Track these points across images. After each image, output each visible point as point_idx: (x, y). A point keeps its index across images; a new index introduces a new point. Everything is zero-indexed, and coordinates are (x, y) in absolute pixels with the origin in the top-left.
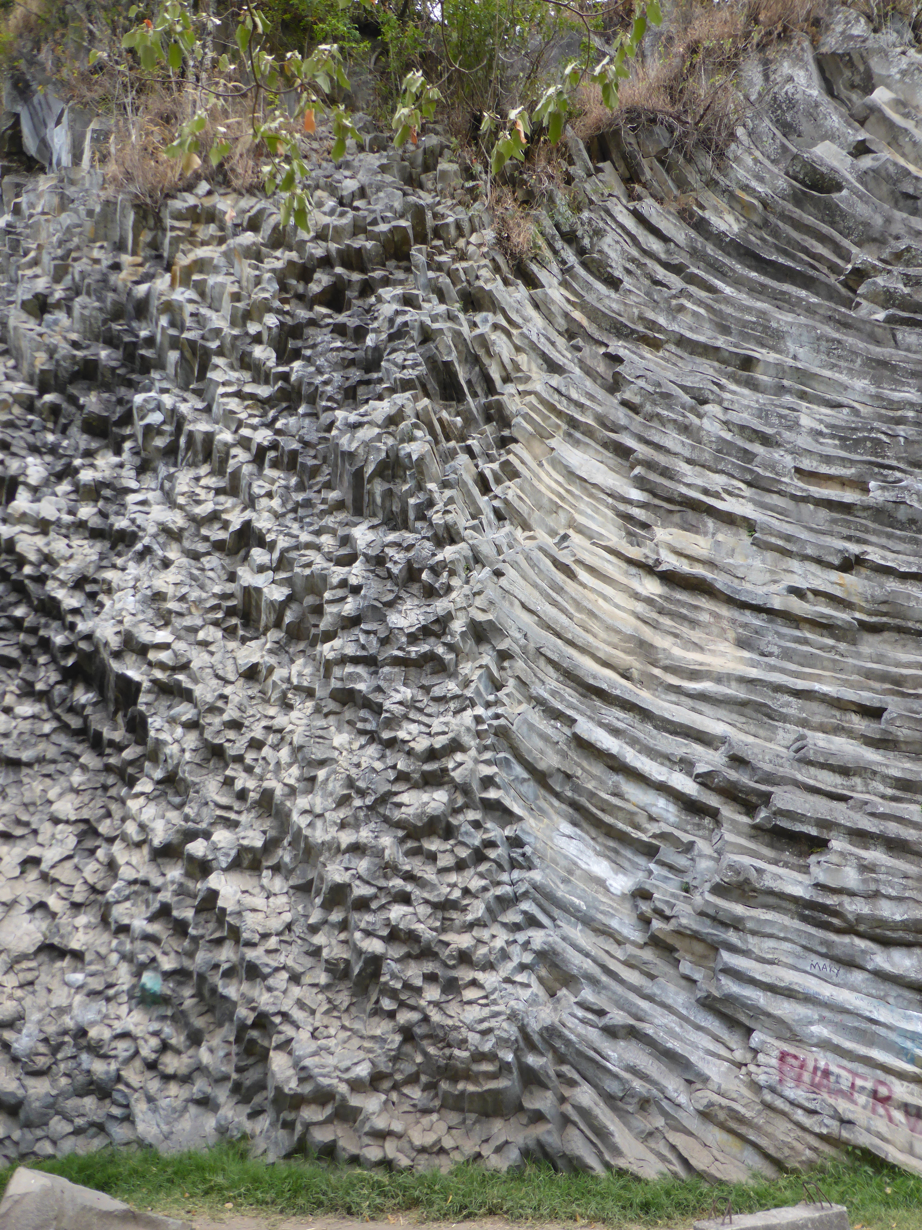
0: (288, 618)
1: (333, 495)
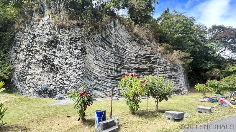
0: (70, 64)
1: (74, 56)
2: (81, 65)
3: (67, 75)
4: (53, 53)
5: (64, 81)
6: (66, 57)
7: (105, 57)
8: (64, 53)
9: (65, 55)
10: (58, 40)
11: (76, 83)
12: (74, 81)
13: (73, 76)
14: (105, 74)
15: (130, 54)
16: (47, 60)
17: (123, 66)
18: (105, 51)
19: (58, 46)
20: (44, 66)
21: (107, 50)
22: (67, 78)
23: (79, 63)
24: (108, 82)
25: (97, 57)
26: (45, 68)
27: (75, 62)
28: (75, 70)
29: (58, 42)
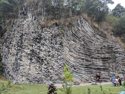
0: (52, 56)
2: (61, 57)
3: (51, 65)
4: (38, 48)
5: (49, 70)
6: (49, 50)
7: (77, 49)
8: (47, 47)
9: (48, 49)
10: (42, 37)
11: (59, 72)
12: (57, 69)
13: (56, 66)
14: (79, 63)
15: (96, 46)
16: (34, 54)
17: (91, 56)
18: (76, 45)
19: (42, 42)
20: (32, 58)
21: (77, 44)
22: (51, 68)
23: (59, 55)
24: (82, 70)
25: (71, 50)
26: (33, 60)
27: (56, 54)
28: (57, 60)
29: (41, 39)
